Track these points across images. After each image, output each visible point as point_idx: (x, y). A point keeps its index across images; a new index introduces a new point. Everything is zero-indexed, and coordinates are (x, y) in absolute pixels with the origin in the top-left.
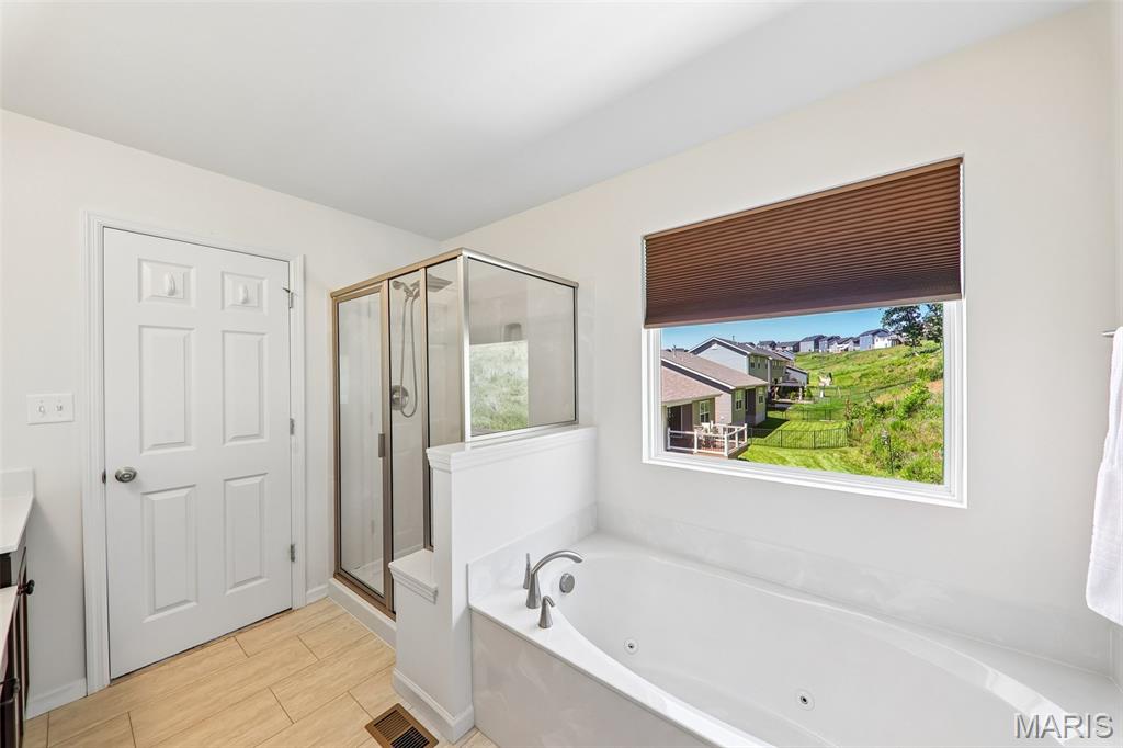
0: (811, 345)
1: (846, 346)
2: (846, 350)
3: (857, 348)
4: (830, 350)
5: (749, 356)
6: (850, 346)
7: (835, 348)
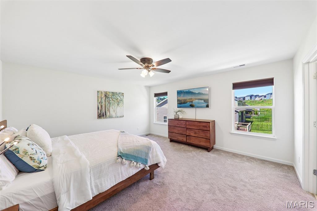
0: (249, 98)
1: (261, 98)
2: (261, 99)
3: (265, 99)
4: (256, 99)
5: (238, 101)
6: (263, 98)
7: (257, 99)
